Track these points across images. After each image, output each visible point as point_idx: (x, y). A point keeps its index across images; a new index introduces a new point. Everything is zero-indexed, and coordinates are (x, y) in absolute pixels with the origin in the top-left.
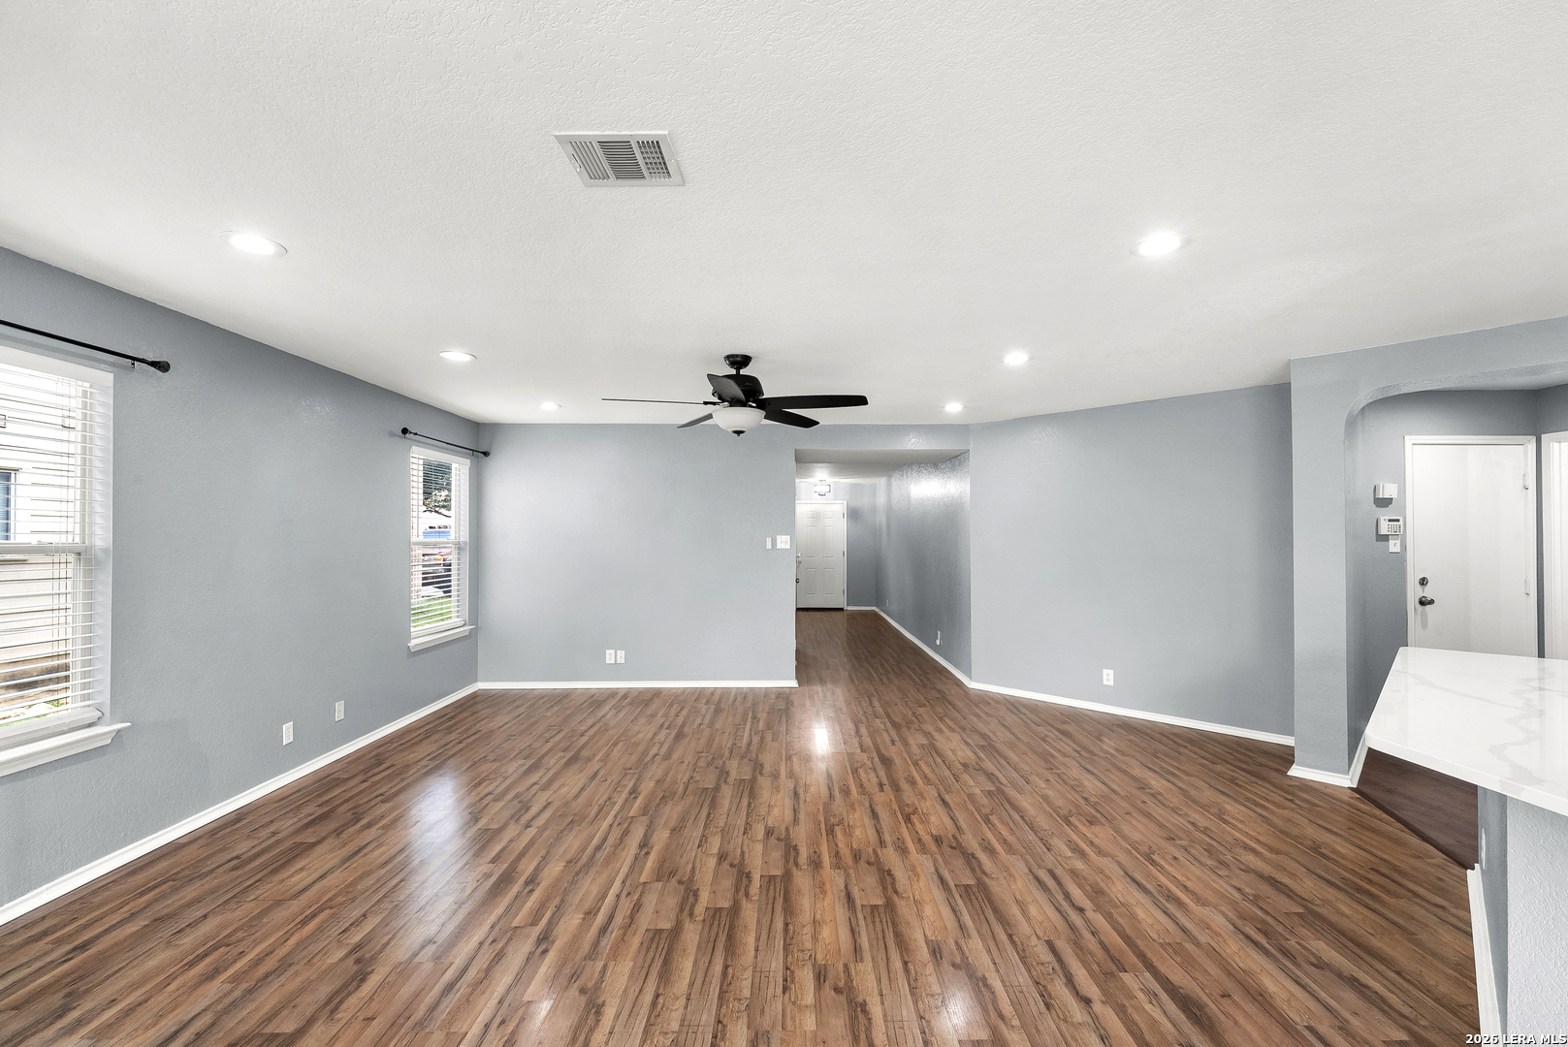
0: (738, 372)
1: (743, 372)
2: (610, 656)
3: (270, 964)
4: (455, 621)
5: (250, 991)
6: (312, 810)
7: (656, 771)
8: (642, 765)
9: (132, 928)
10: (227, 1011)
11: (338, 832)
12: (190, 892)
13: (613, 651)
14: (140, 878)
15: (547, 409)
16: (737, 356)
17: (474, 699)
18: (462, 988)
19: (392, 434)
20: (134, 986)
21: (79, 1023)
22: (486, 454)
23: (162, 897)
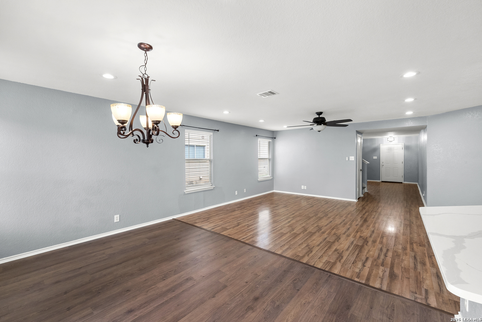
0: (319, 116)
1: (321, 116)
2: (303, 187)
3: (228, 222)
4: (268, 176)
5: (225, 224)
6: (239, 206)
7: (301, 212)
8: (299, 210)
9: (215, 214)
10: (222, 225)
11: (241, 209)
12: (221, 212)
13: (303, 186)
14: (217, 209)
15: (285, 127)
16: (318, 112)
17: (273, 193)
18: (250, 230)
19: (254, 136)
20: (214, 220)
21: (208, 221)
22: (275, 138)
23: (218, 212)
